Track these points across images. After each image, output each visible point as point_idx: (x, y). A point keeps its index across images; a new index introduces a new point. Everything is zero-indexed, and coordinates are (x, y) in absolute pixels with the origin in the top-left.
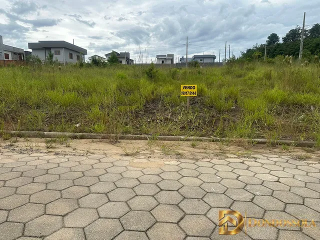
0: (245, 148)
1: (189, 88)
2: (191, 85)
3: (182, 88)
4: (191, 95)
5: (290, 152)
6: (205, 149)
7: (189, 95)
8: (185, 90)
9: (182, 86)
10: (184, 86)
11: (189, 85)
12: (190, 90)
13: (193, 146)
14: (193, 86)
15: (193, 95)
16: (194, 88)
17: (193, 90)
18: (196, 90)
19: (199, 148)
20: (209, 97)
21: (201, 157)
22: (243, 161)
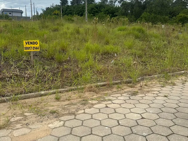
0: (96, 92)
1: (31, 43)
2: (33, 41)
3: (25, 44)
4: (34, 50)
5: (123, 89)
6: (69, 100)
7: (32, 50)
8: (28, 46)
9: (24, 42)
10: (26, 41)
11: (31, 41)
12: (32, 46)
13: (58, 99)
14: (35, 41)
15: (36, 50)
16: (36, 43)
17: (35, 46)
18: (38, 45)
19: (64, 101)
20: (46, 50)
21: (75, 110)
22: (106, 104)
